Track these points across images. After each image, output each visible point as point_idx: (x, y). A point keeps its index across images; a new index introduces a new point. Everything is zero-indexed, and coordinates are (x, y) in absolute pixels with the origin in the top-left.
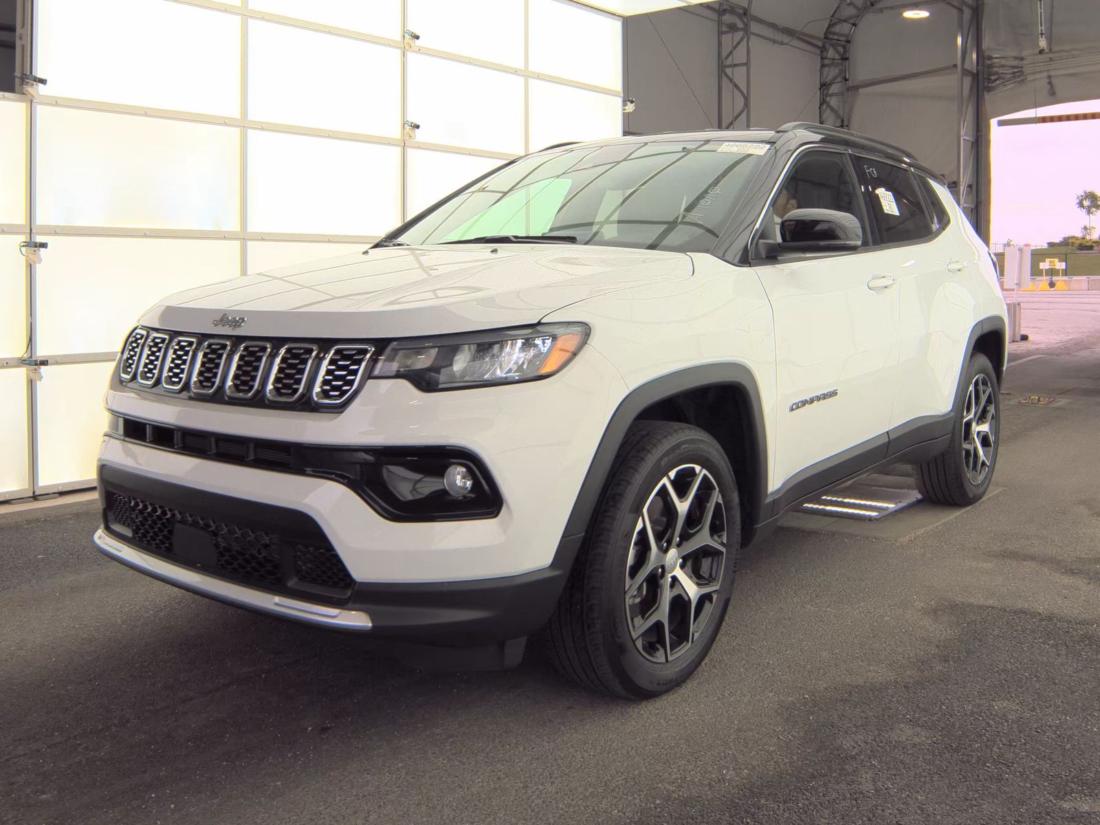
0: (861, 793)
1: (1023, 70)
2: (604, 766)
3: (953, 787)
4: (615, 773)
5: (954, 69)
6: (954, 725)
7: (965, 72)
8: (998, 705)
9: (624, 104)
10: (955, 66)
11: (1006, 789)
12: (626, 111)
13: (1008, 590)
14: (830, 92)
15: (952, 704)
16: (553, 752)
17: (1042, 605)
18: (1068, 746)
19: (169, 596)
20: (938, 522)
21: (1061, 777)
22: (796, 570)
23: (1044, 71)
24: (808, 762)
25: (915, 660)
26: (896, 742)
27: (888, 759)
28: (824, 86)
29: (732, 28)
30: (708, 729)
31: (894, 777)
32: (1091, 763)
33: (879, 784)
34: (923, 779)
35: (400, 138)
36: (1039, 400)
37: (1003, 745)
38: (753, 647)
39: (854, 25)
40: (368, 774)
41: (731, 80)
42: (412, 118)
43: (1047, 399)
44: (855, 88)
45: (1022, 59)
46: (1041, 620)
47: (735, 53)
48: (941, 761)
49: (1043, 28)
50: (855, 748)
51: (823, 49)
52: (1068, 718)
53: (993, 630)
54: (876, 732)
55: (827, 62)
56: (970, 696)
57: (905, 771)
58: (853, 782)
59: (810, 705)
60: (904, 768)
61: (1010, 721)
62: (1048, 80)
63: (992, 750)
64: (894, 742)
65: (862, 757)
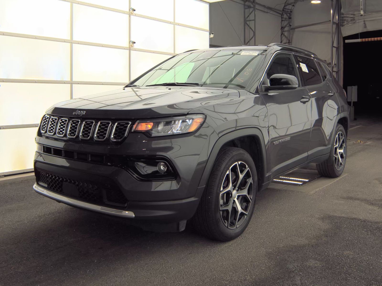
0: (296, 284)
1: (355, 18)
2: (203, 274)
3: (330, 282)
4: (206, 277)
5: (330, 22)
6: (330, 260)
7: (334, 23)
8: (346, 253)
9: (210, 35)
10: (330, 21)
11: (349, 283)
12: (211, 37)
13: (349, 211)
14: (285, 30)
15: (329, 252)
16: (184, 270)
17: (362, 216)
18: (371, 268)
19: (44, 213)
20: (324, 186)
21: (369, 279)
22: (272, 204)
23: (362, 19)
24: (276, 273)
25: (315, 236)
26: (309, 266)
27: (306, 272)
28: (282, 28)
29: (249, 7)
30: (240, 261)
31: (308, 279)
32: (379, 274)
33: (303, 281)
34: (318, 279)
35: (128, 47)
36: (361, 142)
37: (347, 267)
38: (257, 232)
39: (293, 6)
40: (117, 278)
41: (249, 26)
42: (133, 40)
43: (363, 142)
44: (294, 29)
45: (354, 15)
46: (361, 222)
47: (250, 16)
48: (325, 273)
49: (362, 7)
50: (294, 268)
51: (282, 15)
52: (371, 257)
53: (344, 225)
54: (302, 262)
55: (283, 19)
56: (336, 249)
57: (312, 277)
58: (293, 280)
59: (277, 252)
60: (312, 276)
61: (350, 258)
62: (364, 22)
63: (343, 269)
64: (308, 266)
65: (296, 271)
